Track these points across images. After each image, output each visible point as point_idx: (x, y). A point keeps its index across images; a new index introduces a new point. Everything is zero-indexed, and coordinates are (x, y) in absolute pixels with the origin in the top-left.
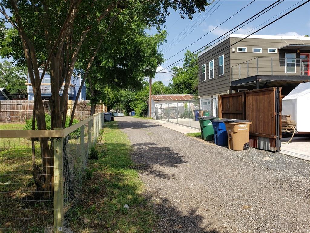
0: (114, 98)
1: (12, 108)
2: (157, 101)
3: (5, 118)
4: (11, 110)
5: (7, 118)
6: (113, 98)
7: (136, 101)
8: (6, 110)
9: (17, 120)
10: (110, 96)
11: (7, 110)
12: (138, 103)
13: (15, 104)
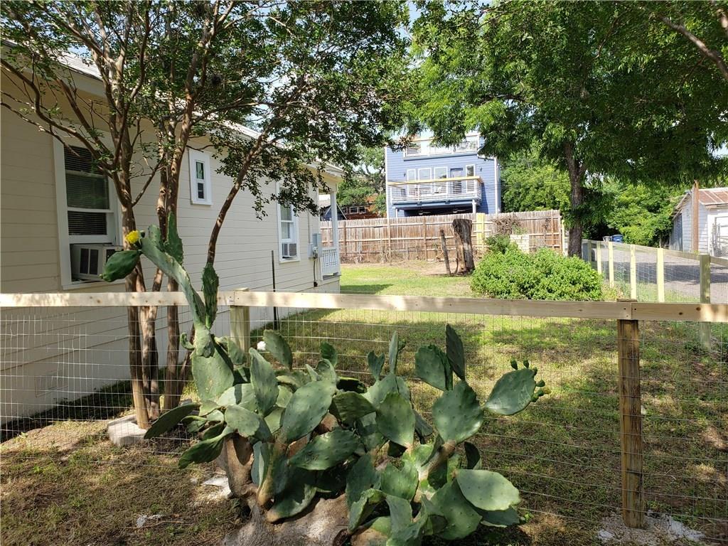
0: (569, 202)
1: (365, 236)
2: (715, 207)
3: (353, 255)
4: (363, 238)
5: (356, 254)
6: (566, 204)
7: (623, 208)
8: (354, 240)
9: (375, 259)
10: (557, 200)
11: (356, 238)
12: (628, 212)
13: (371, 226)
